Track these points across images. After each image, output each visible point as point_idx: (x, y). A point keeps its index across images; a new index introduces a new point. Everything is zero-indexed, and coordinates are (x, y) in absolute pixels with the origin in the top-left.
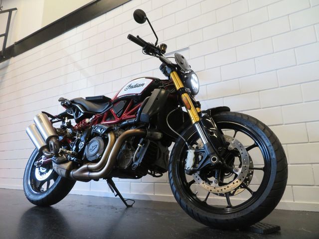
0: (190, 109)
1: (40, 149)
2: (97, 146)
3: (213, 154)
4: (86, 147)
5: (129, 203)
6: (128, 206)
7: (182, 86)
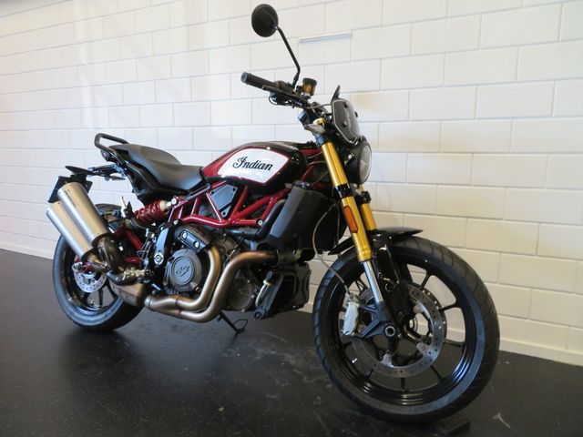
0: (356, 232)
1: (84, 256)
2: (190, 269)
3: (388, 322)
4: (168, 263)
5: (238, 326)
6: (238, 331)
7: (344, 181)
